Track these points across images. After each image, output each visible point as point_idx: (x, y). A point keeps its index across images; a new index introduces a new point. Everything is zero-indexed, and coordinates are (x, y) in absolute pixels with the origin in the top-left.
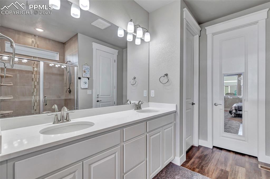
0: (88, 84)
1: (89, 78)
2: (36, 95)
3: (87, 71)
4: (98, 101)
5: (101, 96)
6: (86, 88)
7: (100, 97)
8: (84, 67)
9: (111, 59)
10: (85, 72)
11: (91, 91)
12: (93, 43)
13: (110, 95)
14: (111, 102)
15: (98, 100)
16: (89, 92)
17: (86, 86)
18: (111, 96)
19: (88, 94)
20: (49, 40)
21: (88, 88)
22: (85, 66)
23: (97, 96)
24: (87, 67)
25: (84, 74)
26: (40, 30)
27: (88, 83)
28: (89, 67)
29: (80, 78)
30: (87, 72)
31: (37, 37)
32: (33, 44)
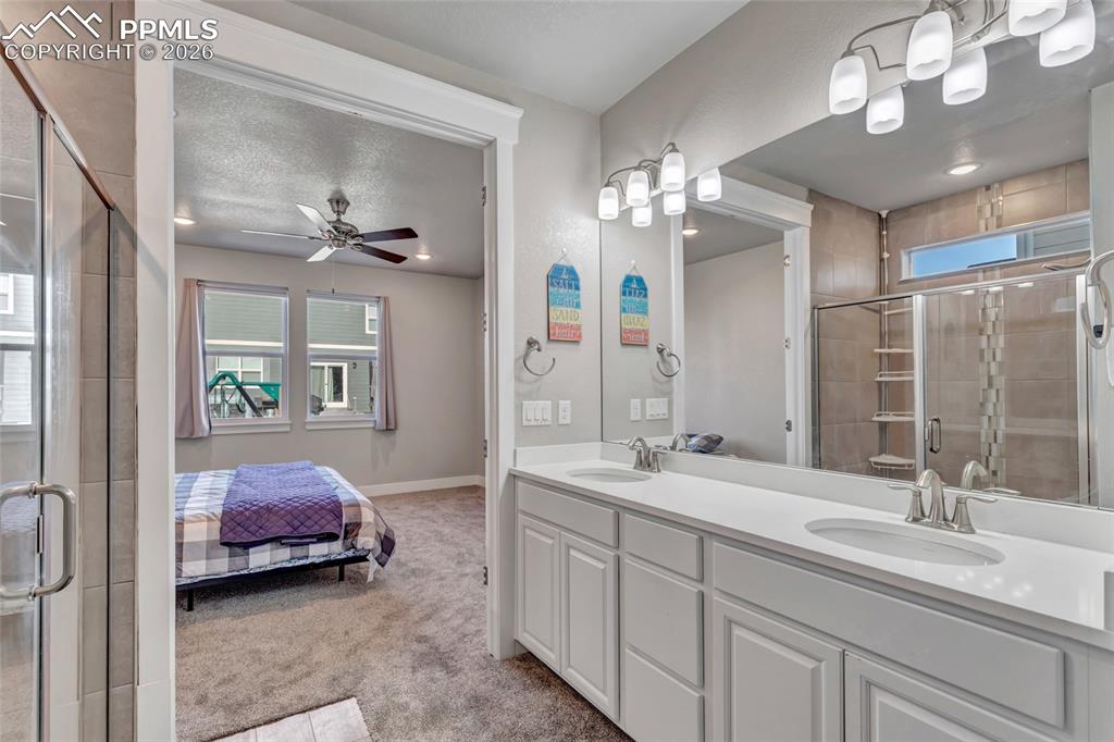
26: (964, 170)
29: (1099, 331)
32: (982, 223)
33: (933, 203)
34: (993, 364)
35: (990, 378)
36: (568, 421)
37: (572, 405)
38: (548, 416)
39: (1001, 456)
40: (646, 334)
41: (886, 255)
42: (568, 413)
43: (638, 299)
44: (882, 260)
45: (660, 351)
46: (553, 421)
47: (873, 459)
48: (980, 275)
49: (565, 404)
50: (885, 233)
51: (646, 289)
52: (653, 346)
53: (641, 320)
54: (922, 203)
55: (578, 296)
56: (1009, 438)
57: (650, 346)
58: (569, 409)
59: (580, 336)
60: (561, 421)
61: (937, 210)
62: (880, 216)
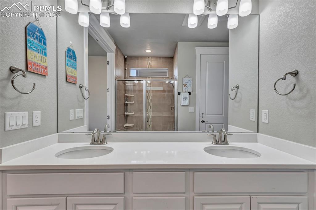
0: (188, 100)
1: (190, 93)
2: (150, 112)
3: (188, 84)
4: (203, 122)
5: (208, 114)
6: (186, 104)
7: (206, 116)
8: (184, 80)
9: (223, 63)
10: (185, 85)
11: (193, 108)
12: (197, 48)
13: (222, 114)
14: (223, 124)
15: (203, 120)
16: (191, 109)
17: (187, 102)
18: (224, 115)
19: (189, 112)
20: (160, 57)
21: (188, 104)
22: (186, 79)
23: (201, 115)
24: (188, 79)
25: (184, 88)
26: (148, 51)
27: (188, 98)
28: (190, 79)
29: (179, 94)
30: (188, 86)
31: (150, 58)
32: (148, 65)
33: (137, 57)
34: (150, 100)
35: (149, 103)
36: (39, 124)
37: (41, 113)
38: (26, 122)
39: (151, 121)
40: (76, 79)
41: (126, 69)
42: (39, 119)
43: (73, 61)
44: (125, 69)
45: (81, 88)
46: (29, 125)
47: (124, 125)
48: (147, 78)
49: (37, 114)
50: (126, 62)
51: (76, 58)
52: (78, 85)
53: (74, 72)
54: (134, 57)
55: (45, 49)
56: (152, 117)
57: (77, 84)
58: (39, 117)
59: (47, 73)
60: (35, 124)
61: (138, 59)
62: (125, 57)
